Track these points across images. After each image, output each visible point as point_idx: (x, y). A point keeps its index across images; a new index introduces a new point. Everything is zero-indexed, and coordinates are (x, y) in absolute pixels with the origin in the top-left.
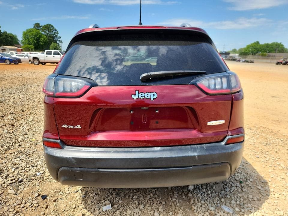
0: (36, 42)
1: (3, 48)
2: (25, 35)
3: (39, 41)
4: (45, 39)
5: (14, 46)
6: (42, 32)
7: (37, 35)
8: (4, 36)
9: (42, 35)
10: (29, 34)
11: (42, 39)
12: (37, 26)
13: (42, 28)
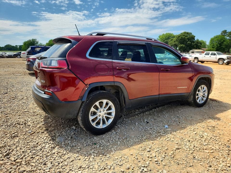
0: (219, 45)
1: (192, 51)
2: (212, 40)
3: (222, 44)
4: (228, 43)
5: (201, 49)
6: (227, 37)
7: (222, 40)
8: (196, 42)
9: (225, 40)
10: (215, 39)
11: (225, 43)
12: (224, 33)
13: (228, 33)
